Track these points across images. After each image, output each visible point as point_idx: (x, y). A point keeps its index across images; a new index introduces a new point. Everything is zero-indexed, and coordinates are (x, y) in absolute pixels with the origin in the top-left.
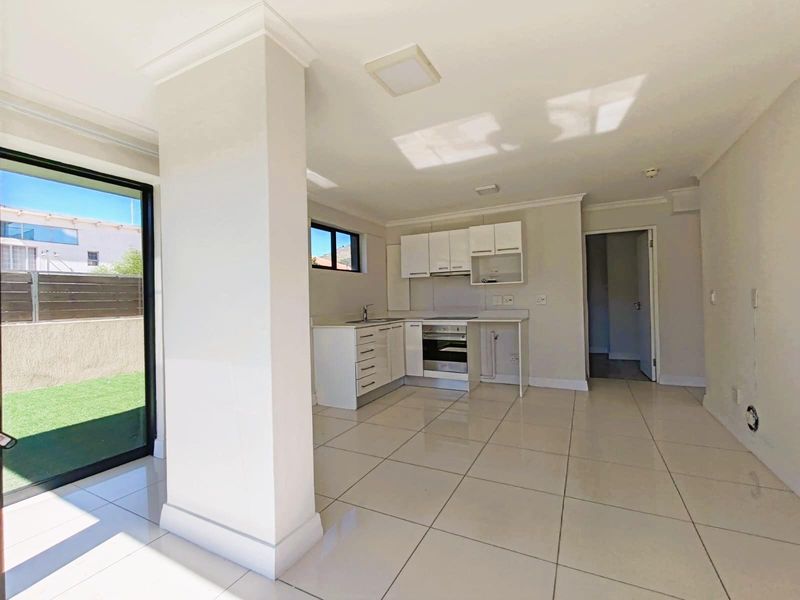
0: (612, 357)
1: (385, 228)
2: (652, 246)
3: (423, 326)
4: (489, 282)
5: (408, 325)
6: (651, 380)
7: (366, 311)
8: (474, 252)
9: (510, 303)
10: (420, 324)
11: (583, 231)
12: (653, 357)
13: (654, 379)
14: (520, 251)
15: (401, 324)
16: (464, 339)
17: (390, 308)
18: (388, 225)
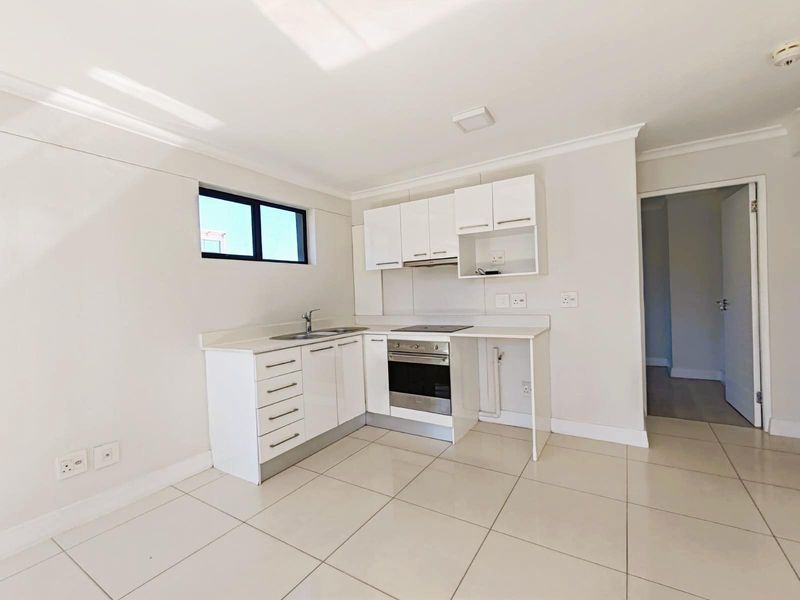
0: (675, 373)
1: (349, 202)
2: (755, 210)
3: (389, 341)
4: (488, 273)
5: (368, 338)
6: (752, 426)
7: (309, 320)
8: (461, 228)
9: (523, 304)
10: (385, 338)
11: (638, 193)
12: (757, 389)
13: (758, 424)
14: (533, 222)
15: (359, 338)
16: (446, 363)
17: (357, 313)
18: (353, 198)
